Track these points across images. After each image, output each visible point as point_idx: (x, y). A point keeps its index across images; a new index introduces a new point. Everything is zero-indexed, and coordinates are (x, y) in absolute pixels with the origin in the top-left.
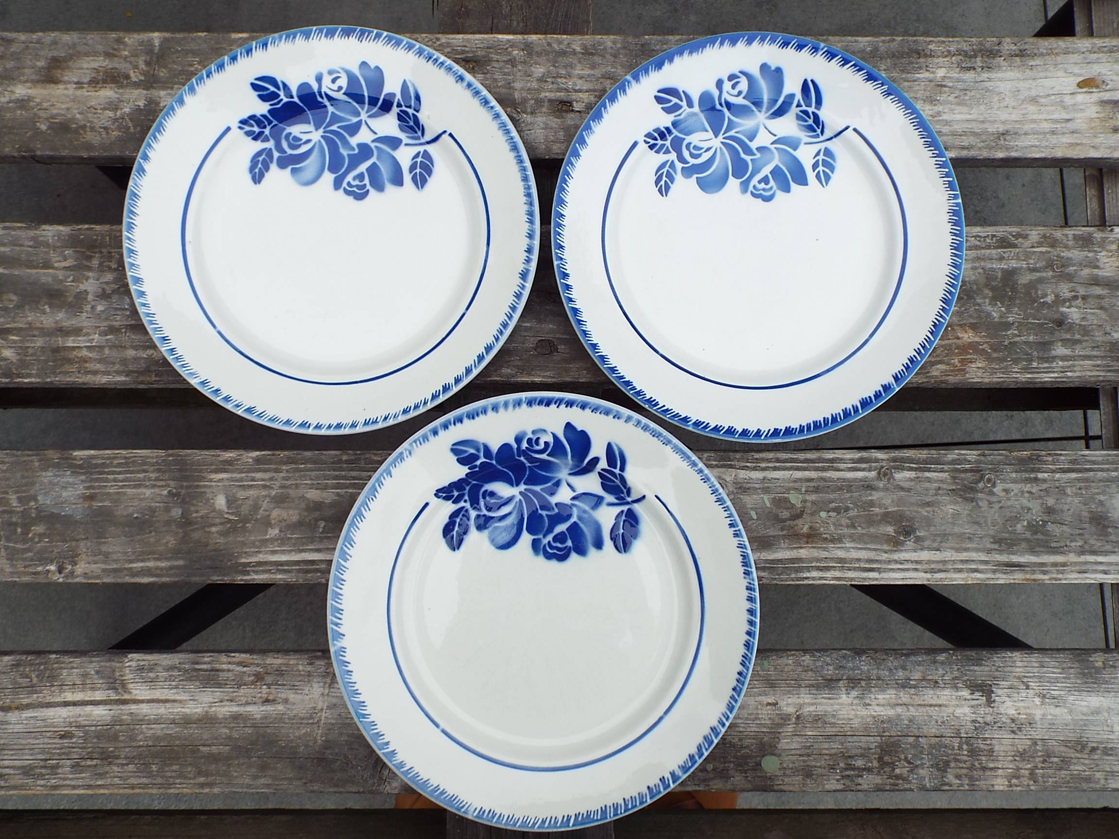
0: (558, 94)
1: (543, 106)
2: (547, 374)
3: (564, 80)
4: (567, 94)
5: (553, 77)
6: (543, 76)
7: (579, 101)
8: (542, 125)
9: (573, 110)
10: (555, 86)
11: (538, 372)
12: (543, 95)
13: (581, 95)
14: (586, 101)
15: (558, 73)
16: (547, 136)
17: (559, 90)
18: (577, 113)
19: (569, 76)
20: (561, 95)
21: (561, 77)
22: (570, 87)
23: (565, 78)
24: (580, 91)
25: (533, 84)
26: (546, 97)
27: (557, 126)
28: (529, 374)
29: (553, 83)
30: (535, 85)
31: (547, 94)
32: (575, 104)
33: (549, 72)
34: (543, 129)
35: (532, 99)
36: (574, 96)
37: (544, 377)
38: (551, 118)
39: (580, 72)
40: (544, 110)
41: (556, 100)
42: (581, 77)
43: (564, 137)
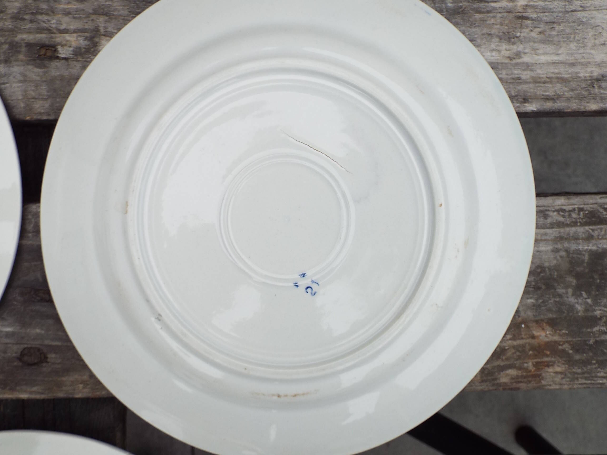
0: (39, 36)
1: (19, 52)
2: (35, 389)
3: (45, 18)
4: (49, 36)
5: (32, 13)
6: (18, 13)
7: (66, 45)
8: (20, 78)
9: (58, 58)
10: (34, 26)
11: (24, 387)
12: (19, 37)
13: (67, 37)
14: (74, 44)
15: (38, 8)
16: (25, 91)
17: (40, 30)
18: (63, 61)
19: (52, 11)
20: (43, 37)
21: (42, 14)
22: (54, 26)
23: (47, 14)
24: (66, 31)
25: (7, 23)
26: (23, 40)
27: (38, 78)
28: (13, 390)
29: (31, 21)
30: (8, 24)
31: (25, 36)
32: (59, 48)
33: (26, 6)
34: (20, 82)
35: (5, 43)
36: (59, 38)
37: (31, 393)
38: (30, 67)
39: (66, 7)
40: (21, 57)
41: (36, 45)
42: (67, 13)
43: (48, 92)
